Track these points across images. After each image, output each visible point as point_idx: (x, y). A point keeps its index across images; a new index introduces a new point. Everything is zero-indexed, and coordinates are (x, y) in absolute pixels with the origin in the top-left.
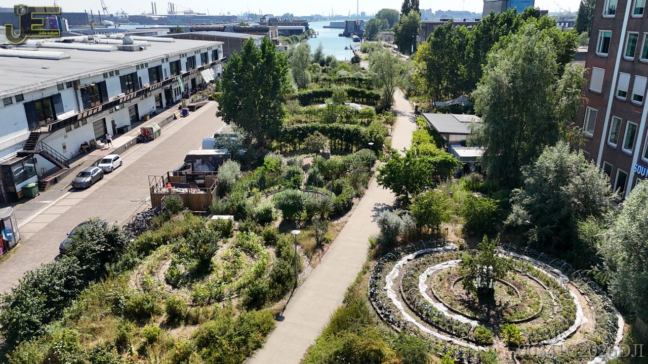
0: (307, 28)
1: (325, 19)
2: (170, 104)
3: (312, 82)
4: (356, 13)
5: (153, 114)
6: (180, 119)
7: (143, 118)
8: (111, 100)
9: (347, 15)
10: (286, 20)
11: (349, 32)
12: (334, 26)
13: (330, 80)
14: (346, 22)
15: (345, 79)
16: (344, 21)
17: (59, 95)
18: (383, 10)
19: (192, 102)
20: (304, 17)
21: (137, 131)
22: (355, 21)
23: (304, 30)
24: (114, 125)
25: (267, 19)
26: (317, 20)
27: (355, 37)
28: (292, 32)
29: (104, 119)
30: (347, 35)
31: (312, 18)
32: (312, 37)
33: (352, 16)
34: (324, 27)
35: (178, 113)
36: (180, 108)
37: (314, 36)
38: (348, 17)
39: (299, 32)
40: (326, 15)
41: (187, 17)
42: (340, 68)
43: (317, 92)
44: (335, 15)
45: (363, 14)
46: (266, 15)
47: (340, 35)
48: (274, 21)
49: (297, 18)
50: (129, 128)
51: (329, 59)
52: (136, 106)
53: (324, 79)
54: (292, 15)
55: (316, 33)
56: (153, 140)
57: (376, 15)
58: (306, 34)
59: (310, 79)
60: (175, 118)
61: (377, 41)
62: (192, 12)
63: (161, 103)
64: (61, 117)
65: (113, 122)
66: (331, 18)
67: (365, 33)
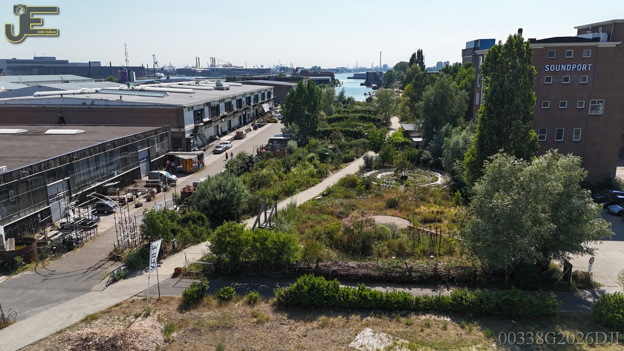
0: (333, 78)
1: (350, 71)
2: (245, 124)
3: (336, 113)
4: (379, 66)
5: (238, 128)
6: (253, 131)
7: (233, 128)
8: (221, 115)
9: (370, 68)
10: (315, 72)
11: (369, 81)
12: (357, 77)
13: (348, 111)
14: (367, 73)
15: (359, 111)
16: (365, 73)
17: (204, 108)
18: (400, 62)
19: (258, 122)
20: (331, 69)
21: (234, 134)
22: (375, 73)
23: (330, 80)
24: (221, 130)
25: (299, 71)
26: (342, 72)
27: (374, 85)
28: (320, 81)
29: (218, 126)
30: (367, 84)
31: (338, 71)
32: (337, 86)
33: (375, 68)
34: (348, 78)
35: (252, 128)
36: (252, 125)
37: (339, 85)
38: (371, 69)
39: (326, 81)
40: (351, 67)
41: (227, 70)
42: (357, 105)
43: (339, 117)
44: (359, 67)
45: (385, 66)
46: (297, 68)
47: (362, 84)
48: (305, 72)
49: (324, 70)
50: (229, 132)
51: (349, 99)
52: (230, 120)
53: (345, 111)
54: (319, 67)
55: (341, 83)
56: (243, 138)
57: (395, 67)
58: (332, 83)
59: (334, 111)
60: (251, 130)
61: (392, 88)
62: (231, 65)
63: (241, 121)
64: (205, 120)
65: (221, 127)
66: (355, 70)
67: (383, 83)
